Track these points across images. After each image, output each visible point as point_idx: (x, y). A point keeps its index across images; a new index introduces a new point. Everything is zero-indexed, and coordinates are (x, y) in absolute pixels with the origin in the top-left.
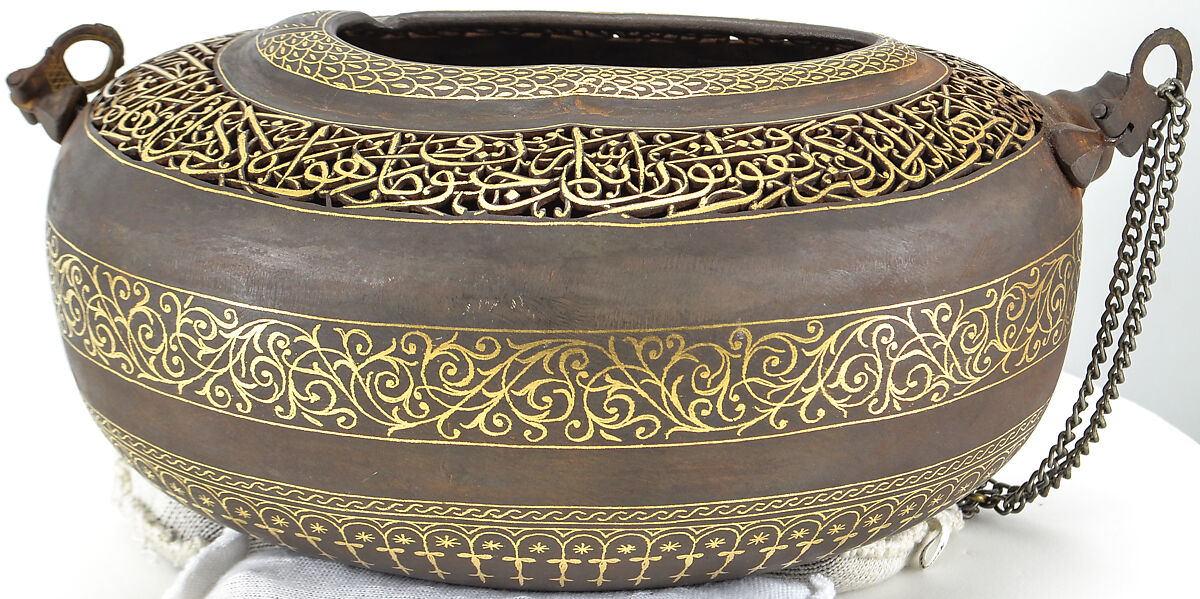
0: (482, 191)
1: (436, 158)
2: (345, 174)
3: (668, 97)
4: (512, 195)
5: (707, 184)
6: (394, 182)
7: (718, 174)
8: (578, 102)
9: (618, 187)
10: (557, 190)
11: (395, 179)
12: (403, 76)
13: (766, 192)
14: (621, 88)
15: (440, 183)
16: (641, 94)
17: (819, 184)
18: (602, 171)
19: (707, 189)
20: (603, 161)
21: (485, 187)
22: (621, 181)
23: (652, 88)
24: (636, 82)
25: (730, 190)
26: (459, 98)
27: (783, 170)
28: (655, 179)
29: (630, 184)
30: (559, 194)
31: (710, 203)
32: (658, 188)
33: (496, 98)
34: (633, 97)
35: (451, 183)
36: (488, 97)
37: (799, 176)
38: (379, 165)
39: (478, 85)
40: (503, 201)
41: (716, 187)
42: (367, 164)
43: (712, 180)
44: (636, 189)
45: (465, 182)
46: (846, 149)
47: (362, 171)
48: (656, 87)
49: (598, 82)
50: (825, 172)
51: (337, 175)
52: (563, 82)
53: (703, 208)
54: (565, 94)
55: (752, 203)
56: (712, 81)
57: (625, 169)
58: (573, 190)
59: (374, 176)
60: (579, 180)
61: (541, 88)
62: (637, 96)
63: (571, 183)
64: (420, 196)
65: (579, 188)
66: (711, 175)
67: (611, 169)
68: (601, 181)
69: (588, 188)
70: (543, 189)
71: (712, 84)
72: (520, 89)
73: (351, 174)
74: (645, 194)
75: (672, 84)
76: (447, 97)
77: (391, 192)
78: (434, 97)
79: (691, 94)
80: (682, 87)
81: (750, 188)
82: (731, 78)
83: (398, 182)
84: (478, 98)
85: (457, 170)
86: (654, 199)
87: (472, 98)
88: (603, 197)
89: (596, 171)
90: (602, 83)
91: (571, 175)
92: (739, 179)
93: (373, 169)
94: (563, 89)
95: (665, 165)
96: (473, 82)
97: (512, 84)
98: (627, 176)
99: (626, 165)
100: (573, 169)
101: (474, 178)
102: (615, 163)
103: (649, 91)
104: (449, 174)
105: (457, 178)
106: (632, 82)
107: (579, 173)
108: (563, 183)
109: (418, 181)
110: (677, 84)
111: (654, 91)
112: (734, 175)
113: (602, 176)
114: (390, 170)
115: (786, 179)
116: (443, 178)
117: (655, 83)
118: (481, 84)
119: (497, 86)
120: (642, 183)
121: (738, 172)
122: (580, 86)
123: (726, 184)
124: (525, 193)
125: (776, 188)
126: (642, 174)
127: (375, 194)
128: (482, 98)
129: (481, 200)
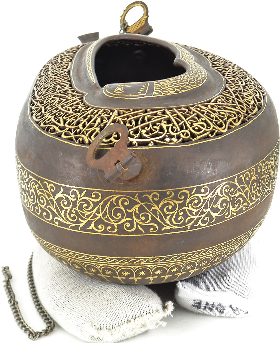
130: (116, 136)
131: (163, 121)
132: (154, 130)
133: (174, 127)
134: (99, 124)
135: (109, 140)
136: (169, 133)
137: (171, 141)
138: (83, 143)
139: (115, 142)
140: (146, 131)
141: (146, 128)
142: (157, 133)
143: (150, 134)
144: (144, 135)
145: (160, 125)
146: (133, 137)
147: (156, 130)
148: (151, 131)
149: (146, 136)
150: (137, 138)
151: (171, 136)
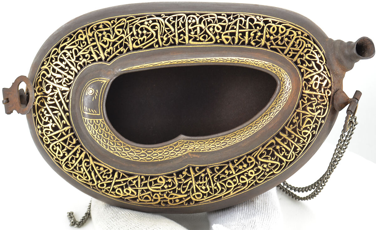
0: (169, 200)
1: (153, 189)
2: (128, 194)
3: (216, 150)
4: (177, 201)
5: (232, 187)
6: (143, 197)
7: (235, 183)
8: (189, 154)
9: (207, 194)
10: (190, 198)
11: (143, 196)
12: (135, 155)
13: (249, 184)
14: (202, 149)
15: (156, 198)
16: (208, 150)
17: (264, 176)
18: (201, 189)
19: (232, 189)
20: (201, 185)
21: (169, 199)
22: (207, 192)
23: (211, 148)
24: (206, 147)
25: (239, 187)
26: (154, 161)
27: (253, 176)
28: (217, 189)
29: (210, 192)
30: (191, 198)
31: (233, 192)
32: (218, 192)
33: (165, 159)
34: (206, 151)
35: (159, 198)
36: (162, 160)
37: (258, 176)
38: (137, 191)
39: (159, 157)
40: (175, 202)
41: (235, 187)
42: (133, 191)
43: (233, 186)
44: (212, 194)
45: (163, 198)
46: (271, 159)
47: (132, 193)
48: (212, 148)
49: (194, 148)
50: (266, 171)
51: (125, 194)
52: (184, 149)
53: (232, 194)
54: (185, 153)
55: (245, 188)
56: (229, 141)
57: (208, 187)
58: (194, 197)
59: (136, 195)
60: (195, 194)
61: (178, 154)
62: (207, 151)
63: (193, 195)
64: (151, 201)
65: (196, 196)
66: (233, 184)
67: (204, 188)
68: (202, 193)
69: (198, 196)
70: (186, 198)
71: (229, 143)
72: (172, 156)
73: (129, 194)
74: (215, 195)
75: (217, 146)
76: (150, 161)
77: (142, 200)
78: (146, 161)
79: (223, 147)
80: (220, 146)
81: (244, 184)
82: (235, 138)
83: (144, 198)
84: (160, 160)
85: (160, 193)
86: (217, 196)
87: (158, 161)
88: (203, 197)
89: (200, 189)
90: (196, 149)
91: (193, 192)
92: (241, 183)
93: (135, 193)
94: (184, 152)
95: (219, 183)
96: (157, 156)
97: (169, 154)
98: (209, 190)
99: (208, 185)
100: (193, 189)
101: (165, 196)
102: (205, 184)
103: (210, 149)
104: (158, 195)
105: (161, 196)
106: (205, 147)
107: (195, 191)
108: (191, 195)
109: (150, 197)
110: (219, 145)
111: (212, 149)
112: (239, 182)
113: (201, 191)
114: (140, 194)
115: (254, 178)
116: (156, 196)
117: (211, 147)
118: (160, 156)
119: (165, 156)
120: (213, 191)
121: (240, 181)
122: (189, 150)
123: (237, 185)
124: (181, 199)
125: (252, 182)
126: (213, 188)
127: (138, 200)
128: (161, 160)
129: (169, 202)
130: (40, 90)
131: (55, 124)
132: (44, 117)
133: (49, 132)
134: (54, 77)
135: (38, 85)
136: (43, 128)
137: (38, 129)
138: (43, 65)
139: (36, 89)
140: (43, 112)
141: (46, 112)
142: (42, 120)
143: (41, 115)
144: (40, 111)
145: (49, 122)
146: (38, 102)
147: (45, 119)
148: (43, 115)
149: (39, 112)
150: (37, 105)
151: (42, 129)
